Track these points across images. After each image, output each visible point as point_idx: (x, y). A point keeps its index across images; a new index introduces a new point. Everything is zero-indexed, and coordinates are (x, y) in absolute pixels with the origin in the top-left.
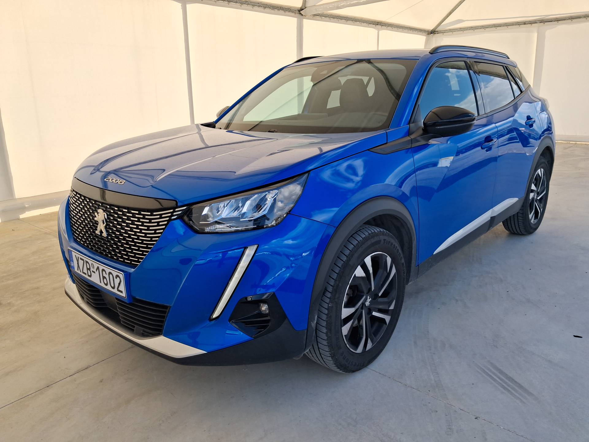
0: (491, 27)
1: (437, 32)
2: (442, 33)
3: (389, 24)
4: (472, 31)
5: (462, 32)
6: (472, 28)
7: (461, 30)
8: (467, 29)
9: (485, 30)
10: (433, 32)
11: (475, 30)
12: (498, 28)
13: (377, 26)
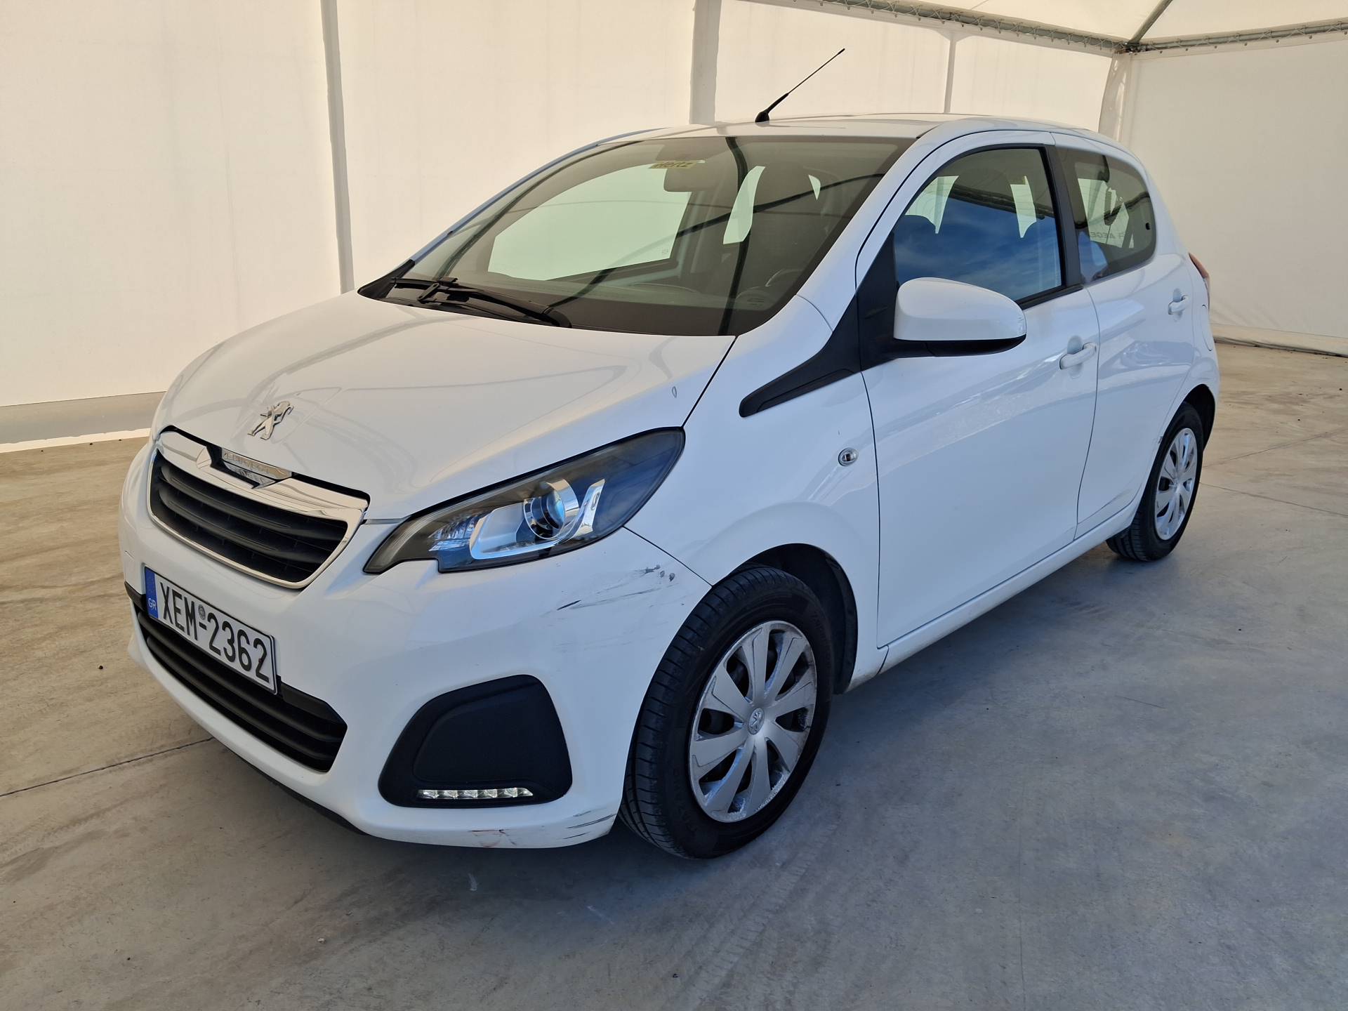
0: (1293, 35)
1: (1145, 47)
2: (1159, 48)
3: (984, 18)
4: (1241, 45)
5: (1211, 48)
6: (1242, 38)
7: (1211, 41)
8: (1225, 40)
9: (1278, 41)
10: (1134, 46)
11: (1249, 44)
12: (1314, 36)
13: (948, 23)
